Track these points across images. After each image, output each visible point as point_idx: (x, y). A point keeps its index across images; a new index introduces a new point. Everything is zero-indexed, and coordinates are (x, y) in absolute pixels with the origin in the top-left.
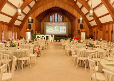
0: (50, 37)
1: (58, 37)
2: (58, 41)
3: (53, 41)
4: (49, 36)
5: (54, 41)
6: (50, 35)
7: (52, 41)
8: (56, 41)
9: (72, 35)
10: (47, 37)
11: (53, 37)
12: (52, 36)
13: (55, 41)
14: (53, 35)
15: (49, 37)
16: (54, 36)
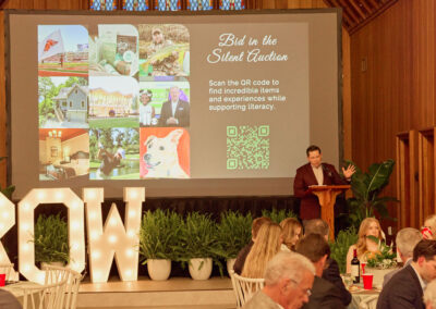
0: (95, 215)
1: (196, 223)
2: (200, 267)
3: (129, 273)
4: (74, 206)
5: (143, 272)
6: (95, 196)
7: (114, 274)
8: (180, 272)
9: (386, 183)
10: (51, 215)
11: (134, 213)
12: (114, 203)
13: (159, 268)
14: (135, 197)
15: (75, 225)
16: (149, 206)
